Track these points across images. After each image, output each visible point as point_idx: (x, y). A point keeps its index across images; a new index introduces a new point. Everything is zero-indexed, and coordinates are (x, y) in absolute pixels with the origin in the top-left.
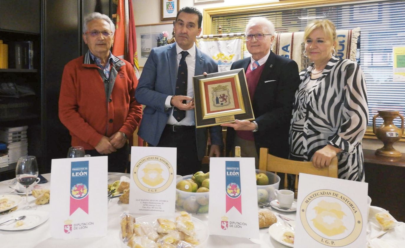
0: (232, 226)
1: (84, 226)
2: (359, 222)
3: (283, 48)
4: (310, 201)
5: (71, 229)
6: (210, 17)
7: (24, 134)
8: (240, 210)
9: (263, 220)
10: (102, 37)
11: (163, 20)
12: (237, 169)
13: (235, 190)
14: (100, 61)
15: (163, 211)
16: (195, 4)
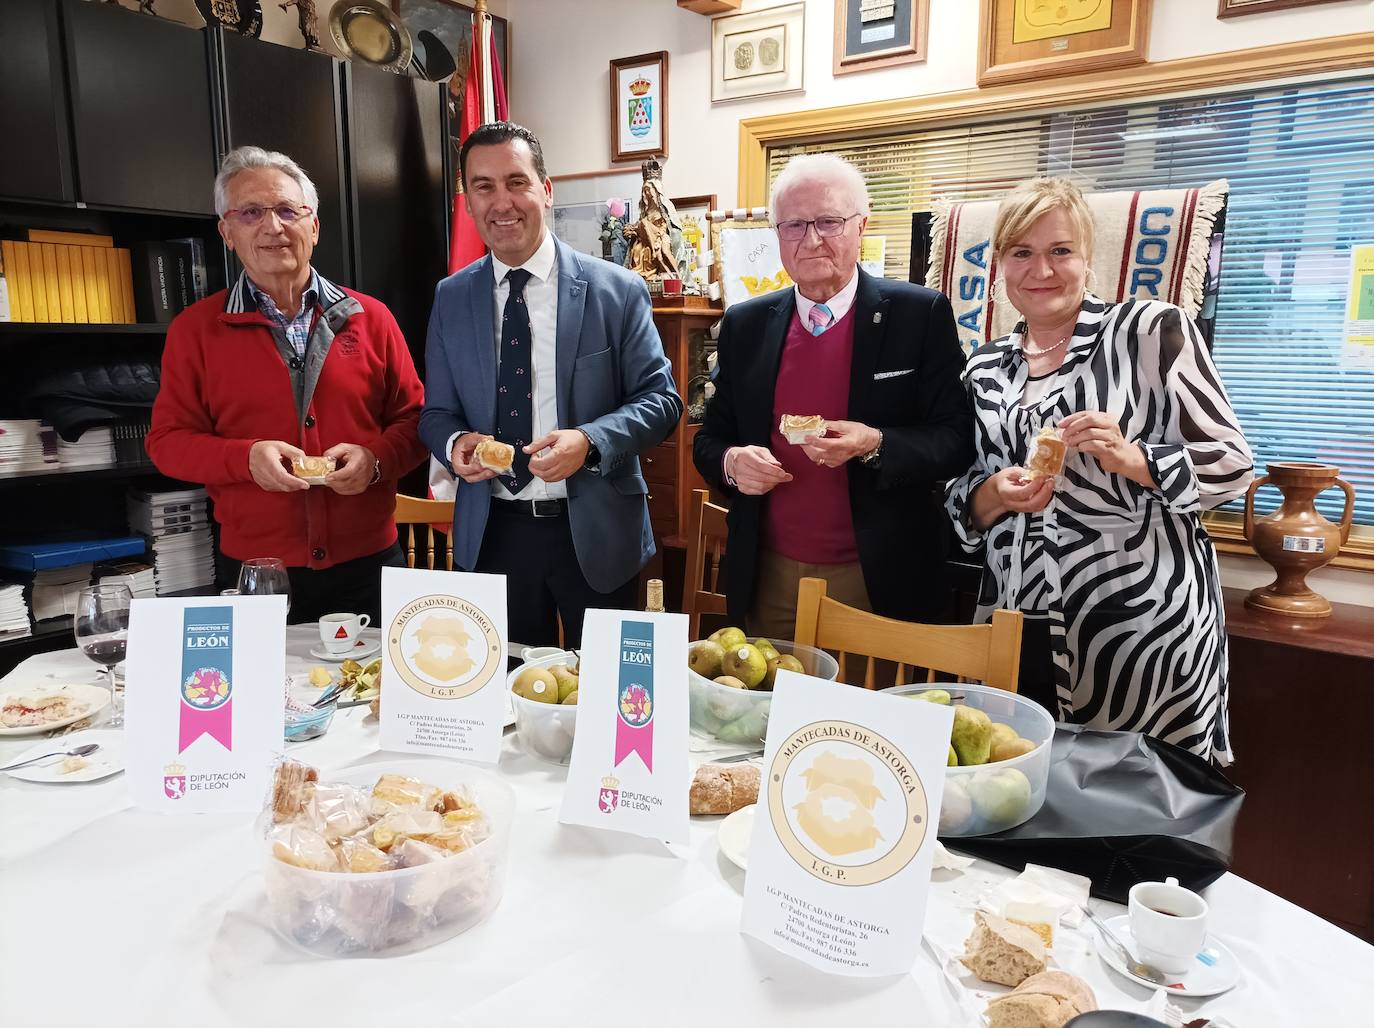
0: (627, 804)
1: (220, 781)
2: (918, 819)
3: (967, 255)
4: (796, 750)
5: (182, 787)
6: (762, 147)
7: (196, 512)
8: (647, 759)
9: (724, 792)
10: (277, 222)
11: (619, 158)
12: (648, 645)
13: (640, 705)
14: (272, 302)
15: (471, 749)
16: (716, 104)
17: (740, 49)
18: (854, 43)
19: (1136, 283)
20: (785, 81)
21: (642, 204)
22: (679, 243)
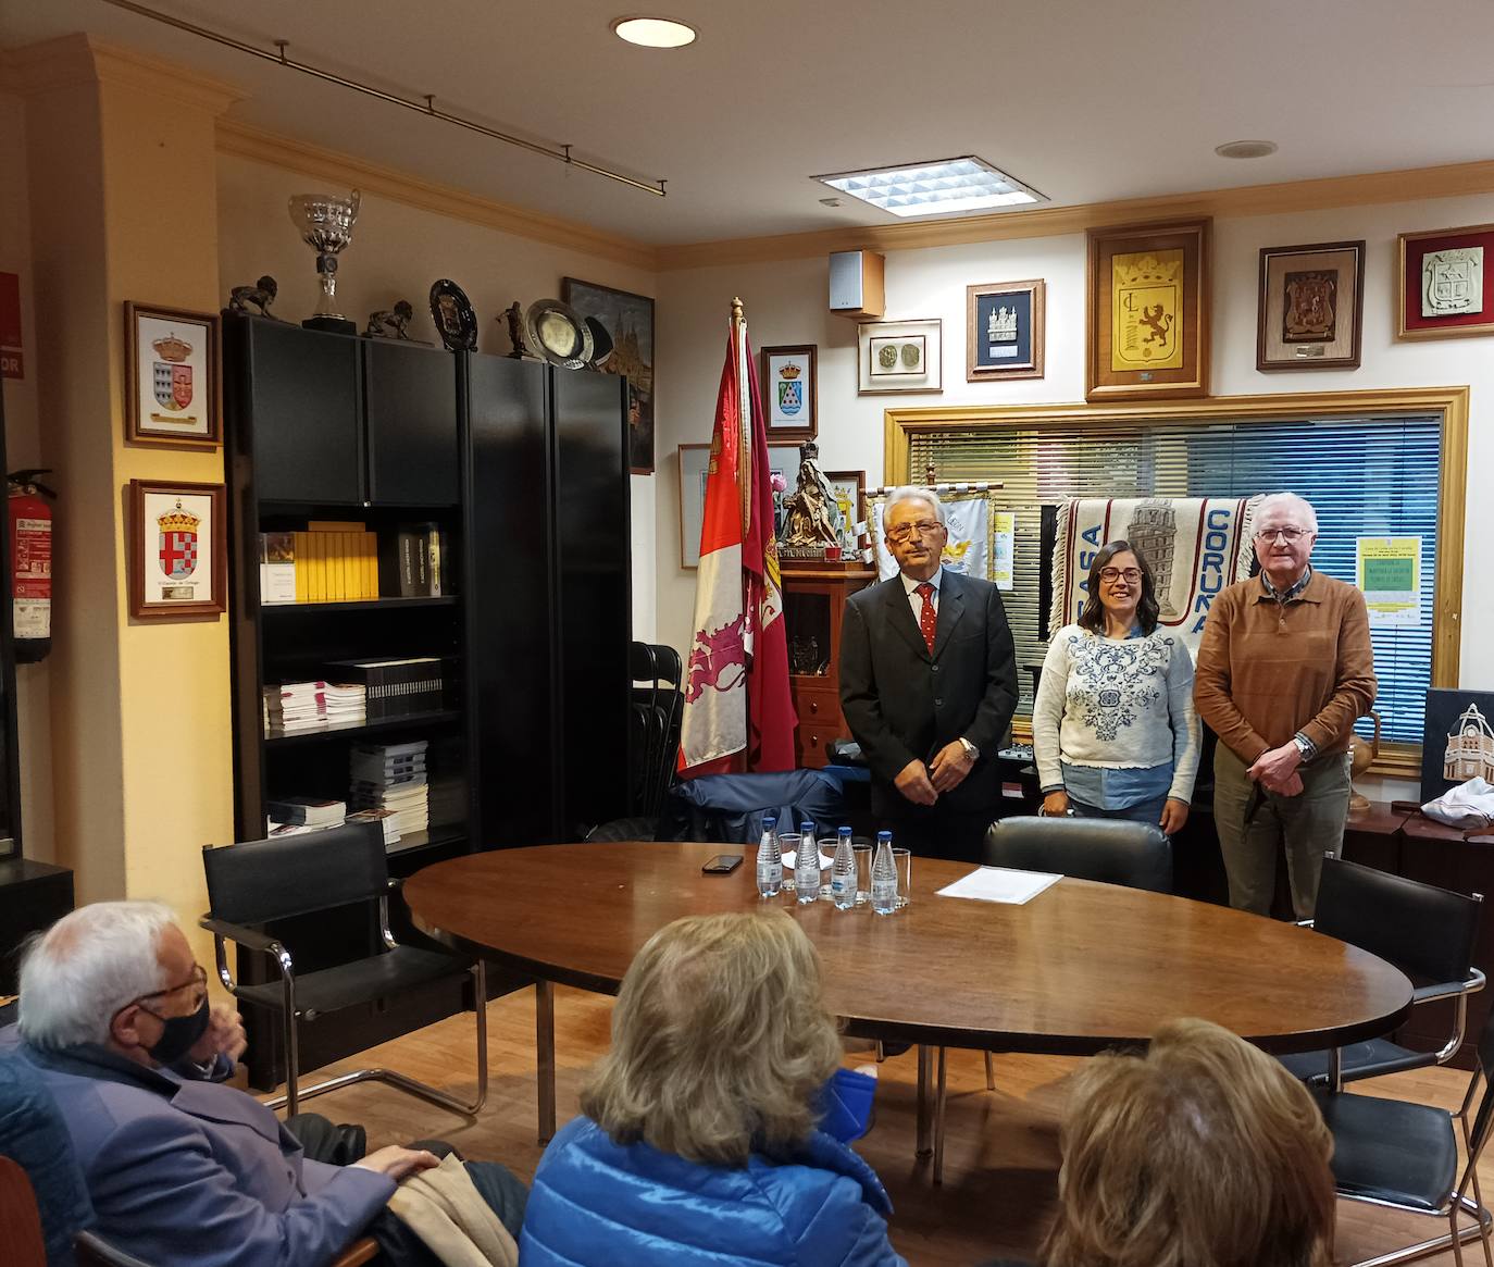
3: (1084, 535)
6: (905, 432)
7: (418, 763)
11: (769, 432)
16: (862, 394)
17: (884, 349)
18: (984, 357)
19: (1206, 563)
20: (925, 381)
21: (800, 479)
22: (835, 514)
